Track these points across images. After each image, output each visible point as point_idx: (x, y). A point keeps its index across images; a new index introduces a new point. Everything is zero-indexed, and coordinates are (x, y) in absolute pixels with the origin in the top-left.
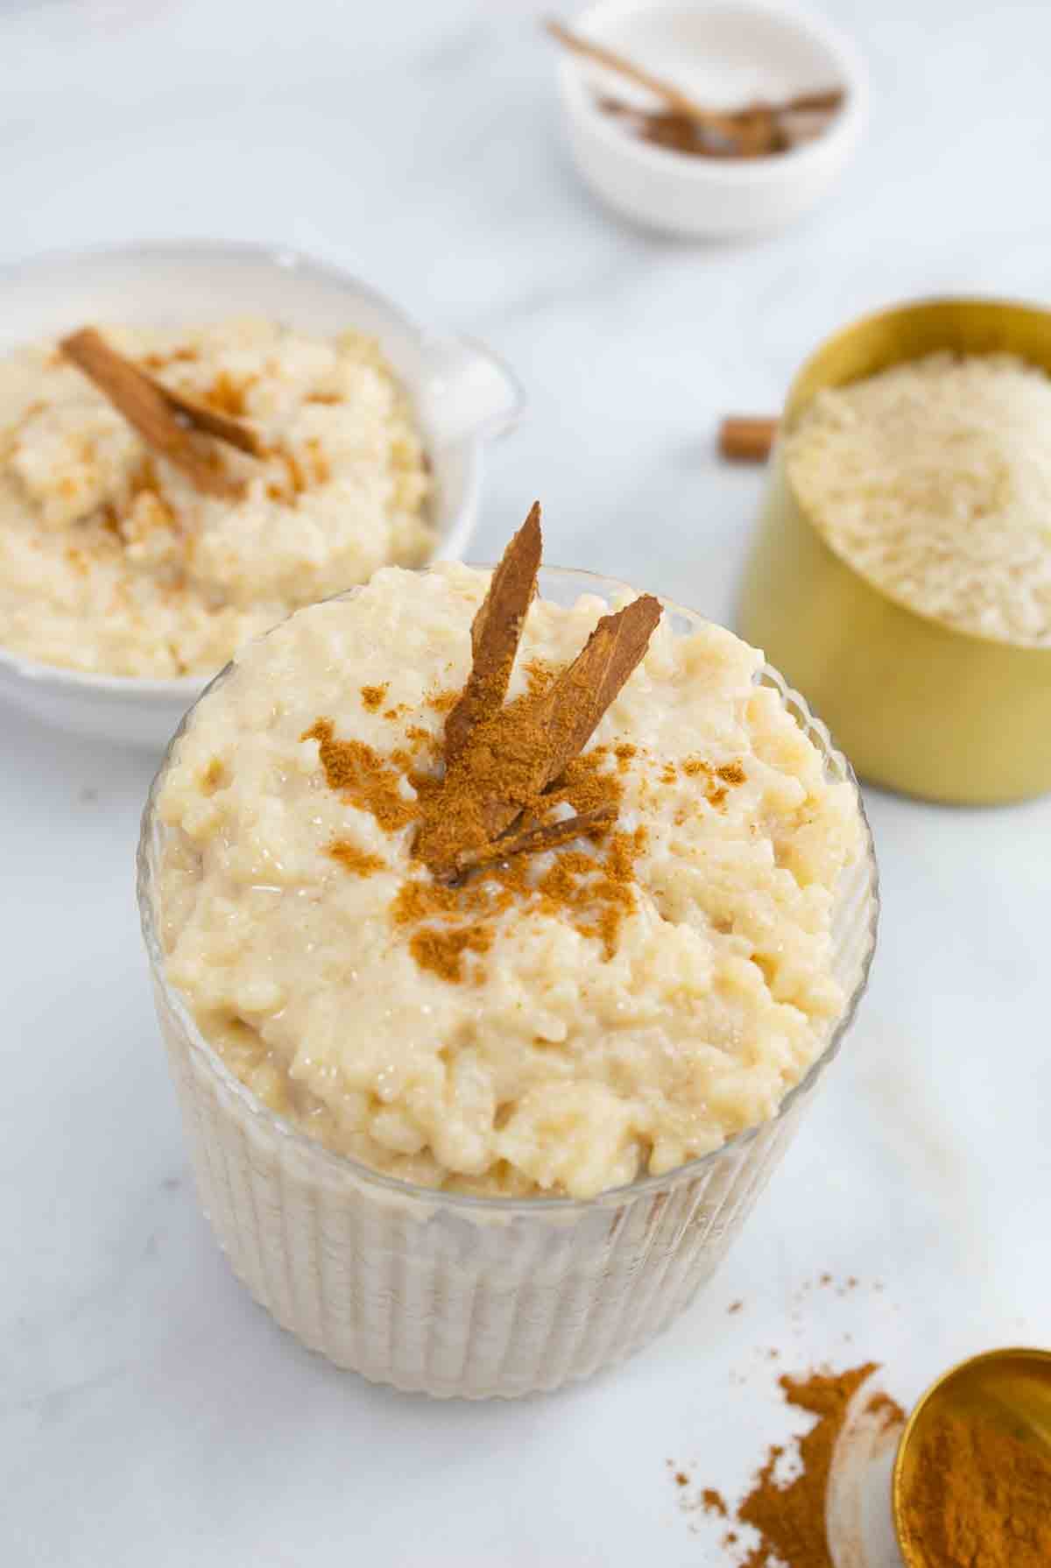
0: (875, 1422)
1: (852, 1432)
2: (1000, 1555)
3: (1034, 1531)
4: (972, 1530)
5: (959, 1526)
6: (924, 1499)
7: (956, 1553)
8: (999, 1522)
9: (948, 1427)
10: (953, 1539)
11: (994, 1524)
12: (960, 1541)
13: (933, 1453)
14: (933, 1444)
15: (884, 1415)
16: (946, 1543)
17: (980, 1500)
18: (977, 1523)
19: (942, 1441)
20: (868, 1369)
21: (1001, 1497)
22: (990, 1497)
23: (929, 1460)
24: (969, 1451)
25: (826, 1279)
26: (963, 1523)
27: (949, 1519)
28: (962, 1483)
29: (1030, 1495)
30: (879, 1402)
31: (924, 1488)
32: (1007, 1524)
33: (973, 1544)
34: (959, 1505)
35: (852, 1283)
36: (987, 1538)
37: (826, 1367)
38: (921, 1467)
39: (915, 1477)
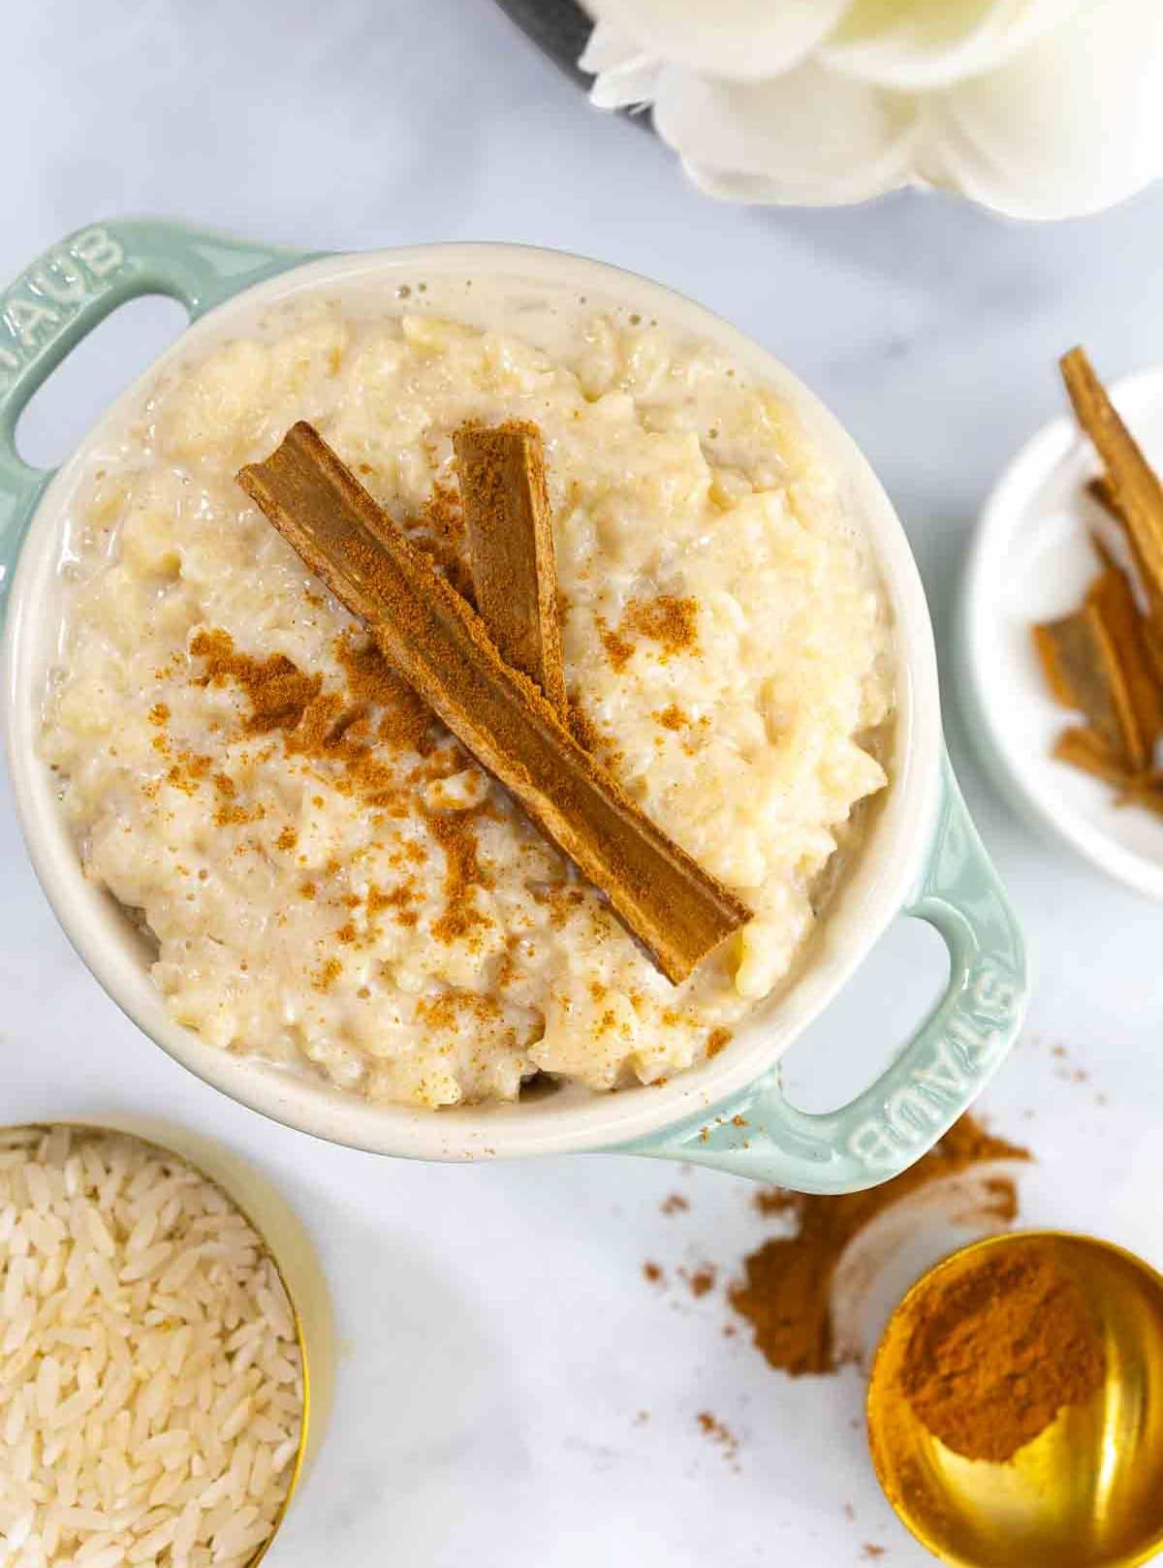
0: (983, 1198)
1: (956, 1188)
2: (980, 1393)
3: (1031, 1404)
4: (974, 1355)
5: (968, 1340)
6: (958, 1294)
7: (943, 1357)
8: (1008, 1367)
9: (1037, 1267)
10: (950, 1346)
11: (999, 1367)
12: (955, 1353)
13: (1001, 1272)
14: (1009, 1266)
15: (996, 1200)
16: (941, 1342)
17: (1007, 1340)
18: (984, 1354)
19: (1019, 1270)
20: (1021, 1154)
21: (1029, 1354)
22: (1019, 1346)
23: (993, 1274)
24: (1036, 1299)
25: (1059, 1051)
26: (973, 1343)
27: (962, 1330)
28: (1004, 1314)
29: (1055, 1377)
30: (1003, 1188)
31: (967, 1288)
32: (1013, 1377)
33: (964, 1365)
34: (984, 1327)
35: (1081, 1076)
36: (982, 1371)
37: (985, 1119)
38: (981, 1270)
39: (968, 1273)
